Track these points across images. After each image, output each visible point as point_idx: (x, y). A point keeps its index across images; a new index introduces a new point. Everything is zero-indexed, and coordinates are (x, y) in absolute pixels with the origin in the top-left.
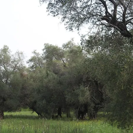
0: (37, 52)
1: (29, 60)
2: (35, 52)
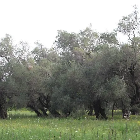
0: (40, 43)
1: (32, 52)
2: (38, 42)
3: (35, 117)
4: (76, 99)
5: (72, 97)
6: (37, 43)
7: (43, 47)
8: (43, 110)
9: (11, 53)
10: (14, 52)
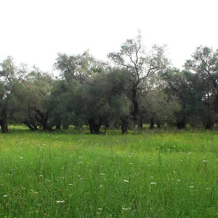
3: (27, 131)
4: (82, 116)
5: (77, 114)
6: (34, 67)
7: (39, 71)
8: (34, 125)
9: (12, 73)
10: (15, 72)
